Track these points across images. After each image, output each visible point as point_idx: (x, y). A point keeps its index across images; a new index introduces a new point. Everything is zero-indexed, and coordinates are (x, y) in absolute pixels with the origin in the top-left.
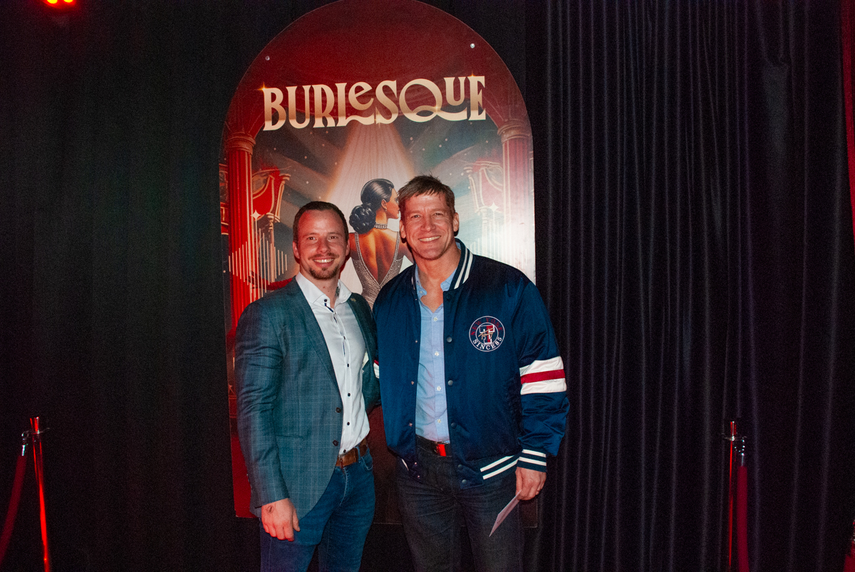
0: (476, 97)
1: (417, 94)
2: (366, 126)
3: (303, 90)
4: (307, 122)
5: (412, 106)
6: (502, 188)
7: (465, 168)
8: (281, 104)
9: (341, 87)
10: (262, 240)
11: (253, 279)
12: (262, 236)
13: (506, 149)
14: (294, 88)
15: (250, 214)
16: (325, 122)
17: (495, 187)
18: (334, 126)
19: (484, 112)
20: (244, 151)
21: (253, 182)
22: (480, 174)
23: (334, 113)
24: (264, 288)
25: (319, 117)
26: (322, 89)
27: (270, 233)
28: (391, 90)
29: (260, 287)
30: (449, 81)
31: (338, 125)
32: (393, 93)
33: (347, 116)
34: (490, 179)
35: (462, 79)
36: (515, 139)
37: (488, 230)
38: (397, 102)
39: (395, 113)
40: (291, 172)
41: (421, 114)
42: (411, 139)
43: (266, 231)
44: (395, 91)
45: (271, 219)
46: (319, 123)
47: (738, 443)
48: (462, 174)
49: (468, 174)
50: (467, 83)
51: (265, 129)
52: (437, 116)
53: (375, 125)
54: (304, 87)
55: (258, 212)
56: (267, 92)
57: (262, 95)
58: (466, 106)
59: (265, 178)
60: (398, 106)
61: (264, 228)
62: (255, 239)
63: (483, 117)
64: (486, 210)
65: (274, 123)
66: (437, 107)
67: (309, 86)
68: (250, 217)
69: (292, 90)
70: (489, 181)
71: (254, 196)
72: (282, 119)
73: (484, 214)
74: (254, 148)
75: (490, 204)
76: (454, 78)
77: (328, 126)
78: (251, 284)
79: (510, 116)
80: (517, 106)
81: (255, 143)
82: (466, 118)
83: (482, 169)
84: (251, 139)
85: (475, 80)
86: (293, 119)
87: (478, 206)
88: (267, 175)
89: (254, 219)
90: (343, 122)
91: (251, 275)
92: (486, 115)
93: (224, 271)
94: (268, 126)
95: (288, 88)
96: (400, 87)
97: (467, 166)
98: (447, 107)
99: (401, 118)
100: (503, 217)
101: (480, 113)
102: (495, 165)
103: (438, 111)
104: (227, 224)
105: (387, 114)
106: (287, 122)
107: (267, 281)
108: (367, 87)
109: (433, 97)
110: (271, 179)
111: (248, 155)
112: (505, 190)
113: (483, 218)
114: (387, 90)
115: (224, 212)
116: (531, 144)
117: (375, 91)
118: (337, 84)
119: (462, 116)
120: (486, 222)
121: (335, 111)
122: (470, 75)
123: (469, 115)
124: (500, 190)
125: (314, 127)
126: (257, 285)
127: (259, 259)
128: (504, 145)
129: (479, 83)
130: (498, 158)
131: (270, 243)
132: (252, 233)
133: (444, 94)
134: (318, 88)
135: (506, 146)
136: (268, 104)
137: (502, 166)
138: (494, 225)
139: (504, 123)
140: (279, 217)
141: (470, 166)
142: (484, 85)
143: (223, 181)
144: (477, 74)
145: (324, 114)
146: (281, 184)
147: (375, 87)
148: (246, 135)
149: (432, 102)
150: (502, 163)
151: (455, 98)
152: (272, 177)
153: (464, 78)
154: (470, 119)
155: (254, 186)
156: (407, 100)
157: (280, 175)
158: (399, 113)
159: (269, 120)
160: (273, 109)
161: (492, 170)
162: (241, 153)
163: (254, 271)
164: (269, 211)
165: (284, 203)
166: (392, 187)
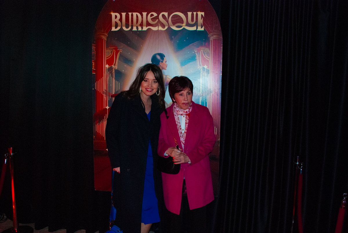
0: (200, 21)
1: (176, 19)
2: (155, 31)
3: (129, 14)
4: (130, 28)
5: (174, 24)
6: (209, 59)
7: (195, 50)
8: (119, 20)
9: (145, 14)
10: (109, 77)
11: (105, 92)
12: (109, 75)
13: (212, 43)
15: (105, 65)
16: (137, 28)
17: (206, 58)
18: (141, 30)
19: (203, 28)
21: (106, 52)
22: (201, 53)
23: (142, 25)
24: (110, 96)
25: (135, 26)
26: (137, 15)
27: (113, 74)
28: (165, 16)
29: (108, 96)
30: (190, 14)
31: (143, 30)
32: (166, 18)
33: (147, 26)
34: (204, 55)
35: (195, 13)
36: (215, 39)
37: (203, 76)
38: (167, 21)
39: (167, 26)
40: (123, 49)
41: (178, 27)
42: (173, 37)
45: (114, 68)
46: (135, 29)
47: (300, 165)
49: (196, 52)
50: (197, 15)
51: (112, 30)
52: (184, 28)
53: (158, 30)
54: (129, 13)
55: (108, 65)
56: (113, 14)
57: (111, 16)
58: (196, 24)
59: (112, 51)
60: (168, 23)
61: (110, 72)
62: (107, 76)
63: (203, 29)
64: (202, 68)
65: (116, 28)
67: (131, 13)
69: (124, 14)
71: (106, 58)
72: (119, 26)
74: (107, 38)
75: (204, 65)
76: (191, 12)
77: (139, 30)
78: (104, 95)
79: (214, 29)
80: (217, 25)
81: (108, 36)
82: (196, 29)
83: (201, 51)
84: (106, 34)
85: (200, 14)
86: (124, 26)
87: (199, 66)
88: (112, 50)
89: (106, 68)
90: (145, 29)
91: (104, 91)
93: (93, 89)
94: (113, 29)
95: (122, 13)
96: (169, 16)
97: (195, 49)
98: (188, 25)
99: (169, 28)
100: (209, 71)
101: (202, 28)
102: (207, 49)
103: (185, 26)
104: (95, 69)
105: (163, 26)
106: (122, 28)
107: (111, 94)
108: (155, 14)
109: (183, 20)
110: (114, 51)
111: (105, 41)
113: (201, 71)
114: (163, 16)
115: (94, 64)
116: (222, 41)
117: (159, 17)
118: (143, 13)
119: (194, 28)
121: (142, 24)
122: (198, 12)
123: (197, 28)
124: (208, 60)
125: (133, 30)
126: (106, 95)
127: (108, 84)
128: (211, 41)
129: (202, 15)
130: (208, 46)
131: (113, 78)
132: (105, 74)
133: (187, 19)
134: (135, 14)
135: (212, 41)
136: (114, 20)
137: (210, 50)
138: (205, 74)
139: (211, 32)
140: (117, 67)
141: (197, 49)
142: (204, 16)
143: (94, 51)
144: (201, 11)
145: (137, 25)
146: (118, 54)
147: (158, 15)
148: (104, 32)
149: (182, 22)
150: (210, 49)
151: (192, 21)
152: (114, 50)
153: (196, 13)
154: (198, 30)
155: (107, 54)
156: (172, 21)
157: (118, 50)
158: (168, 26)
159: (113, 26)
160: (115, 22)
161: (205, 51)
162: (102, 40)
163: (106, 89)
164: (113, 65)
165: (119, 61)
166: (164, 57)
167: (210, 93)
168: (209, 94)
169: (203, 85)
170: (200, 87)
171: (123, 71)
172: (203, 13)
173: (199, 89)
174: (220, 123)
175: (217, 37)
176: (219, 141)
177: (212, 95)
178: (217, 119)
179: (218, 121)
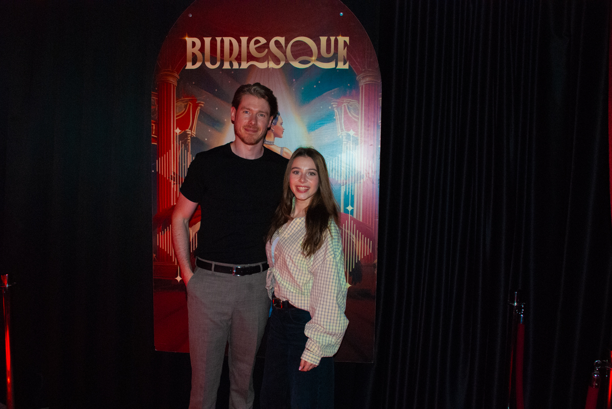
0: (342, 52)
1: (299, 48)
2: (262, 69)
3: (216, 41)
4: (218, 64)
5: (296, 56)
6: (358, 119)
7: (332, 103)
8: (199, 50)
9: (244, 39)
10: (182, 150)
11: (174, 177)
12: (182, 146)
13: (362, 92)
14: (210, 39)
15: (174, 130)
16: (231, 65)
17: (353, 118)
18: (238, 68)
19: (347, 64)
20: (171, 84)
21: (176, 106)
22: (343, 108)
23: (239, 59)
25: (227, 61)
26: (230, 40)
27: (188, 145)
28: (281, 44)
30: (323, 39)
31: (241, 68)
32: (282, 47)
33: (248, 62)
34: (350, 112)
35: (332, 39)
36: (369, 84)
37: (347, 149)
38: (284, 53)
39: (282, 61)
40: (205, 100)
41: (302, 62)
42: (294, 80)
43: (185, 143)
44: (283, 45)
45: (189, 134)
46: (227, 66)
47: (519, 307)
48: (330, 108)
49: (334, 107)
50: (336, 41)
51: (186, 68)
52: (313, 65)
53: (268, 69)
54: (217, 38)
55: (180, 129)
56: (189, 40)
57: (185, 42)
58: (335, 58)
59: (186, 104)
60: (286, 56)
61: (183, 141)
62: (177, 149)
63: (346, 67)
64: (345, 134)
65: (194, 64)
67: (221, 38)
68: (174, 132)
69: (208, 40)
70: (349, 114)
71: (177, 117)
72: (200, 61)
73: (344, 137)
74: (178, 82)
75: (349, 130)
76: (326, 37)
77: (234, 68)
78: (172, 181)
79: (366, 67)
80: (372, 60)
81: (179, 78)
82: (334, 66)
83: (344, 104)
84: (176, 75)
85: (341, 39)
86: (208, 61)
87: (340, 131)
88: (187, 102)
89: (176, 133)
90: (244, 65)
91: (172, 174)
92: (349, 65)
93: (153, 171)
94: (189, 66)
95: (204, 38)
96: (287, 42)
98: (321, 58)
99: (287, 64)
100: (358, 140)
101: (344, 64)
102: (354, 102)
103: (314, 61)
104: (156, 137)
105: (277, 61)
106: (203, 64)
108: (263, 41)
109: (311, 50)
110: (190, 105)
111: (174, 86)
112: (360, 120)
113: (343, 140)
114: (277, 43)
115: (154, 128)
116: (380, 88)
117: (269, 45)
118: (241, 38)
119: (331, 65)
120: (346, 143)
121: (239, 57)
122: (338, 36)
123: (336, 65)
124: (356, 120)
125: (224, 68)
126: (177, 182)
127: (179, 163)
129: (345, 42)
130: (356, 97)
131: (188, 151)
132: (175, 144)
133: (319, 49)
134: (227, 40)
135: (362, 89)
136: (190, 50)
137: (359, 103)
138: (351, 145)
139: (362, 72)
140: (195, 133)
141: (336, 102)
142: (348, 44)
143: (154, 105)
144: (343, 36)
145: (230, 60)
146: (197, 109)
147: (269, 41)
148: (172, 72)
149: (310, 54)
150: (359, 101)
151: (327, 52)
152: (191, 103)
153: (334, 38)
154: (337, 68)
155: (178, 109)
156: (292, 52)
157: (197, 102)
158: (286, 61)
159: (190, 61)
160: (193, 53)
161: (351, 105)
162: (169, 85)
163: (175, 172)
164: (187, 129)
165: (199, 122)
166: (279, 115)
167: (360, 180)
168: (357, 181)
169: (347, 164)
170: (342, 168)
171: (206, 139)
172: (347, 39)
173: (341, 171)
174: (377, 232)
175: (373, 81)
176: (375, 264)
177: (364, 182)
178: (372, 226)
179: (374, 229)
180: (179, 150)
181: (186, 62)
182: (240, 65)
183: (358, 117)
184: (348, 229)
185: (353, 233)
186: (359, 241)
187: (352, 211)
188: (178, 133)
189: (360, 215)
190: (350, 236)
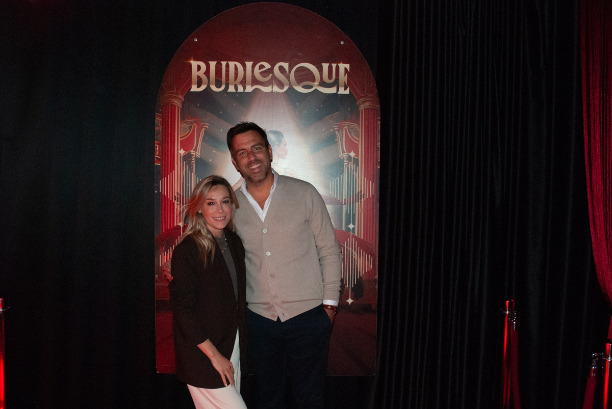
0: (343, 78)
1: (302, 73)
2: (266, 93)
3: (221, 64)
4: (223, 87)
5: (299, 81)
6: (358, 141)
7: (334, 126)
8: (204, 73)
9: (249, 64)
10: (186, 170)
11: (178, 198)
12: (186, 167)
13: (362, 116)
14: (215, 63)
15: (178, 150)
16: (236, 88)
17: (354, 140)
18: (243, 91)
19: (348, 89)
20: (175, 106)
21: (181, 128)
22: (344, 131)
23: (244, 83)
25: (232, 84)
26: (235, 65)
27: (192, 165)
28: (284, 69)
29: (183, 204)
30: (325, 66)
31: (245, 91)
32: (286, 72)
33: (252, 85)
34: (350, 134)
35: (334, 65)
36: (369, 108)
38: (288, 78)
39: (286, 85)
40: (210, 122)
41: (305, 87)
42: (297, 104)
43: (189, 164)
44: (287, 70)
45: (193, 155)
46: (231, 89)
49: (336, 130)
50: (337, 68)
51: (191, 91)
52: (316, 89)
53: (272, 92)
54: (222, 62)
55: (184, 150)
56: (194, 64)
57: (190, 66)
58: (336, 83)
59: (190, 125)
60: (289, 80)
61: (187, 162)
62: (181, 169)
63: (347, 92)
64: (347, 156)
65: (199, 86)
66: (316, 83)
67: (226, 62)
68: (178, 153)
69: (213, 64)
70: (350, 136)
71: (181, 138)
72: (205, 84)
73: (345, 159)
74: (183, 104)
75: (350, 152)
76: (328, 64)
77: (238, 91)
78: (176, 201)
79: (365, 92)
80: (371, 85)
81: (183, 100)
82: (336, 92)
83: (345, 127)
84: (181, 97)
85: (343, 66)
86: (212, 84)
87: (341, 152)
90: (249, 89)
91: (176, 195)
92: (350, 91)
93: (156, 192)
94: (194, 88)
95: (210, 62)
96: (291, 68)
98: (323, 84)
99: (291, 89)
100: (358, 161)
101: (345, 89)
102: (355, 125)
103: (317, 86)
104: (160, 157)
105: (281, 85)
106: (208, 86)
108: (267, 66)
109: (314, 76)
110: (194, 126)
111: (178, 108)
112: (360, 142)
113: (345, 161)
114: (281, 69)
115: (158, 149)
116: (379, 113)
117: (273, 69)
118: (246, 62)
119: (332, 90)
120: (347, 164)
121: (244, 81)
122: (340, 63)
123: (338, 90)
124: (357, 143)
125: (228, 91)
126: (180, 202)
127: (183, 184)
128: (360, 112)
129: (346, 69)
130: (356, 120)
131: (192, 172)
132: (178, 165)
133: (321, 75)
134: (232, 64)
135: (362, 113)
136: (195, 73)
137: (359, 126)
138: (352, 166)
139: (362, 97)
140: (199, 154)
141: (337, 125)
142: (349, 71)
143: (158, 126)
144: (345, 62)
145: (235, 83)
146: (202, 131)
147: (273, 66)
148: (177, 94)
149: (313, 79)
150: (359, 124)
151: (329, 78)
152: (195, 125)
153: (336, 64)
154: (338, 93)
155: (182, 131)
156: (295, 77)
157: (202, 124)
158: (290, 86)
159: (194, 84)
160: (198, 76)
161: (352, 129)
162: (173, 106)
163: (179, 192)
164: (191, 150)
165: (204, 143)
166: (283, 136)
167: (361, 199)
168: (358, 200)
169: (348, 184)
170: (344, 188)
171: (210, 160)
173: (343, 191)
174: (377, 249)
175: (374, 106)
176: (376, 279)
177: (364, 202)
178: (373, 243)
179: (374, 245)
180: (183, 170)
181: (191, 85)
182: (245, 88)
183: (358, 139)
184: (349, 247)
185: (355, 250)
186: (360, 257)
187: (354, 229)
188: (182, 154)
189: (361, 233)
190: (352, 253)
